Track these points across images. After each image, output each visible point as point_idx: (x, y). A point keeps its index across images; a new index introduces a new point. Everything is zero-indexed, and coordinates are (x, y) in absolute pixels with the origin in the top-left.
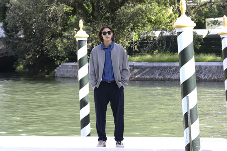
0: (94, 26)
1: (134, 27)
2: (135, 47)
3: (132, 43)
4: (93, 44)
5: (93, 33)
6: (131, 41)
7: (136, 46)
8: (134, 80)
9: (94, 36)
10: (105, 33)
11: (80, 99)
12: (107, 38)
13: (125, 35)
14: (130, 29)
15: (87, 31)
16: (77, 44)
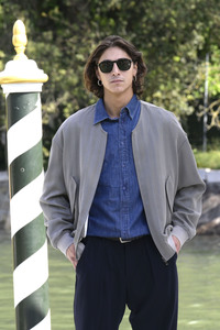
0: (64, 44)
1: (207, 44)
2: (210, 118)
3: (201, 101)
4: (61, 108)
5: (64, 66)
6: (197, 95)
7: (215, 114)
8: (209, 234)
9: (64, 78)
10: (108, 67)
11: (17, 301)
12: (115, 82)
13: (175, 75)
14: (193, 54)
15: (42, 59)
16: (7, 105)
